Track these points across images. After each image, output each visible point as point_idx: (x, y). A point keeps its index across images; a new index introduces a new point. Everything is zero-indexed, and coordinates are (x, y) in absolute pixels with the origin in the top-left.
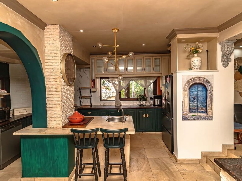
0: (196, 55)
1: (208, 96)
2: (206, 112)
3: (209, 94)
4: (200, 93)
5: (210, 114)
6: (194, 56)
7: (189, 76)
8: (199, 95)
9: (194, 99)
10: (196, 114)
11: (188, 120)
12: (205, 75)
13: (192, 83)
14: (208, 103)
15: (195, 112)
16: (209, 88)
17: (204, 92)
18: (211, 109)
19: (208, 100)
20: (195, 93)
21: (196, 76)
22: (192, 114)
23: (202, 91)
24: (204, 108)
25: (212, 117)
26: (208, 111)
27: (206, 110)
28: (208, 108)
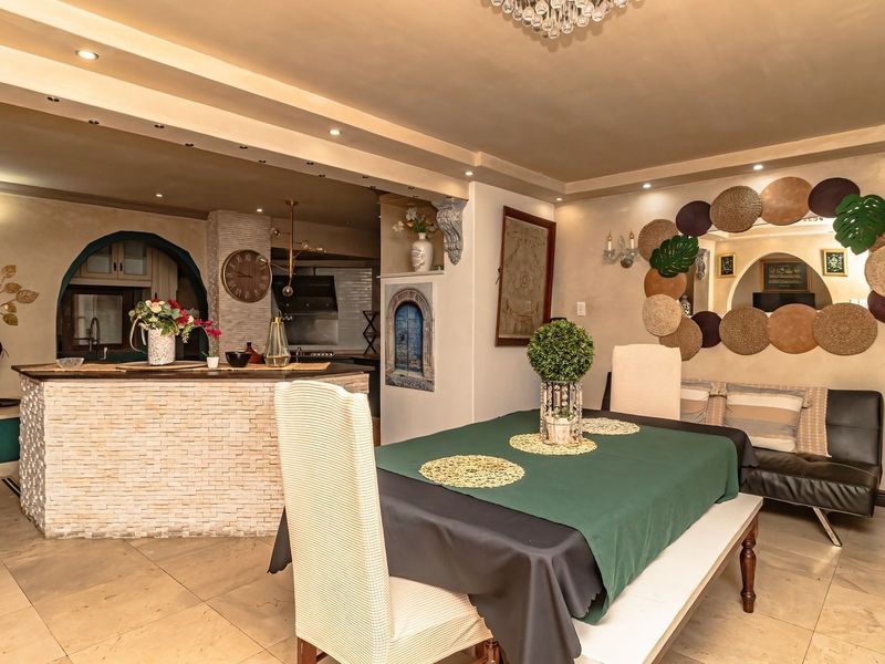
0: (422, 236)
1: (425, 334)
2: (421, 370)
3: (426, 329)
4: (412, 324)
5: (427, 374)
6: (417, 239)
7: (395, 285)
8: (410, 331)
9: (403, 338)
10: (405, 372)
11: (394, 385)
12: (418, 284)
13: (399, 303)
14: (425, 350)
15: (403, 368)
16: (426, 315)
17: (419, 324)
18: (430, 364)
19: (425, 343)
20: (404, 325)
21: (405, 287)
22: (398, 372)
23: (415, 320)
24: (418, 362)
25: (431, 382)
26: (425, 368)
27: (422, 365)
28: (425, 363)
